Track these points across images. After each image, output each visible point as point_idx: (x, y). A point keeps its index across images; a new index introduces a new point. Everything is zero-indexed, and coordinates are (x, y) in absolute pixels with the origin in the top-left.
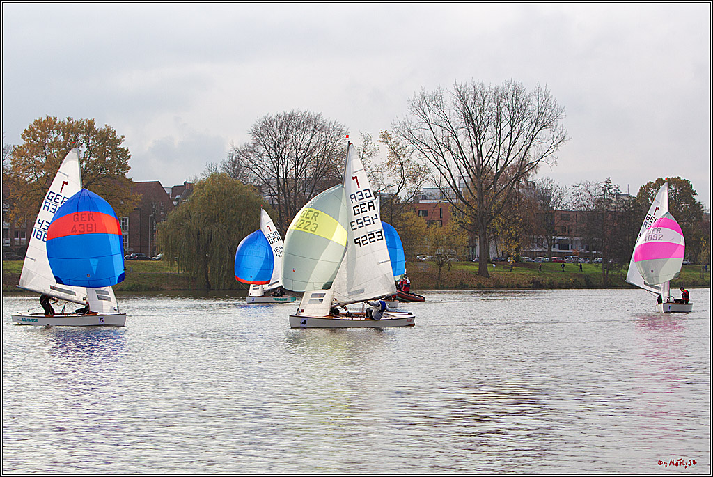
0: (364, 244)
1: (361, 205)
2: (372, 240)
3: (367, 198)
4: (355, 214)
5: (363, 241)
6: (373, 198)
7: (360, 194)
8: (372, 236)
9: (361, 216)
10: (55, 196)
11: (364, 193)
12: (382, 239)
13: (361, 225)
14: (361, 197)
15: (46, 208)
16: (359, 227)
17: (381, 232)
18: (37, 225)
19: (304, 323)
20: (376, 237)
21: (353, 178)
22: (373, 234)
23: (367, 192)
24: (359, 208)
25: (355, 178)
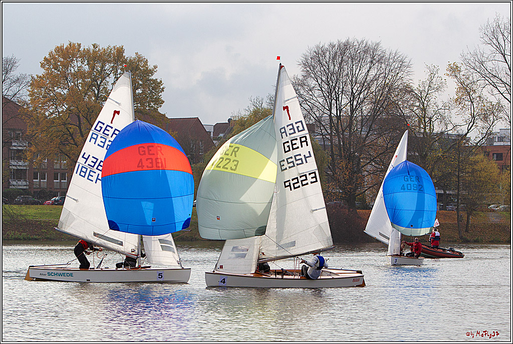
0: (295, 188)
1: (292, 141)
2: (304, 183)
3: (299, 131)
4: (285, 152)
5: (294, 184)
6: (306, 131)
7: (291, 127)
8: (304, 178)
9: (292, 153)
10: (104, 127)
11: (295, 126)
12: (317, 181)
13: (292, 164)
14: (292, 131)
15: (93, 140)
16: (290, 167)
17: (315, 173)
18: (81, 160)
19: (224, 281)
20: (310, 179)
21: (284, 108)
22: (306, 175)
23: (300, 124)
24: (290, 144)
25: (287, 108)
